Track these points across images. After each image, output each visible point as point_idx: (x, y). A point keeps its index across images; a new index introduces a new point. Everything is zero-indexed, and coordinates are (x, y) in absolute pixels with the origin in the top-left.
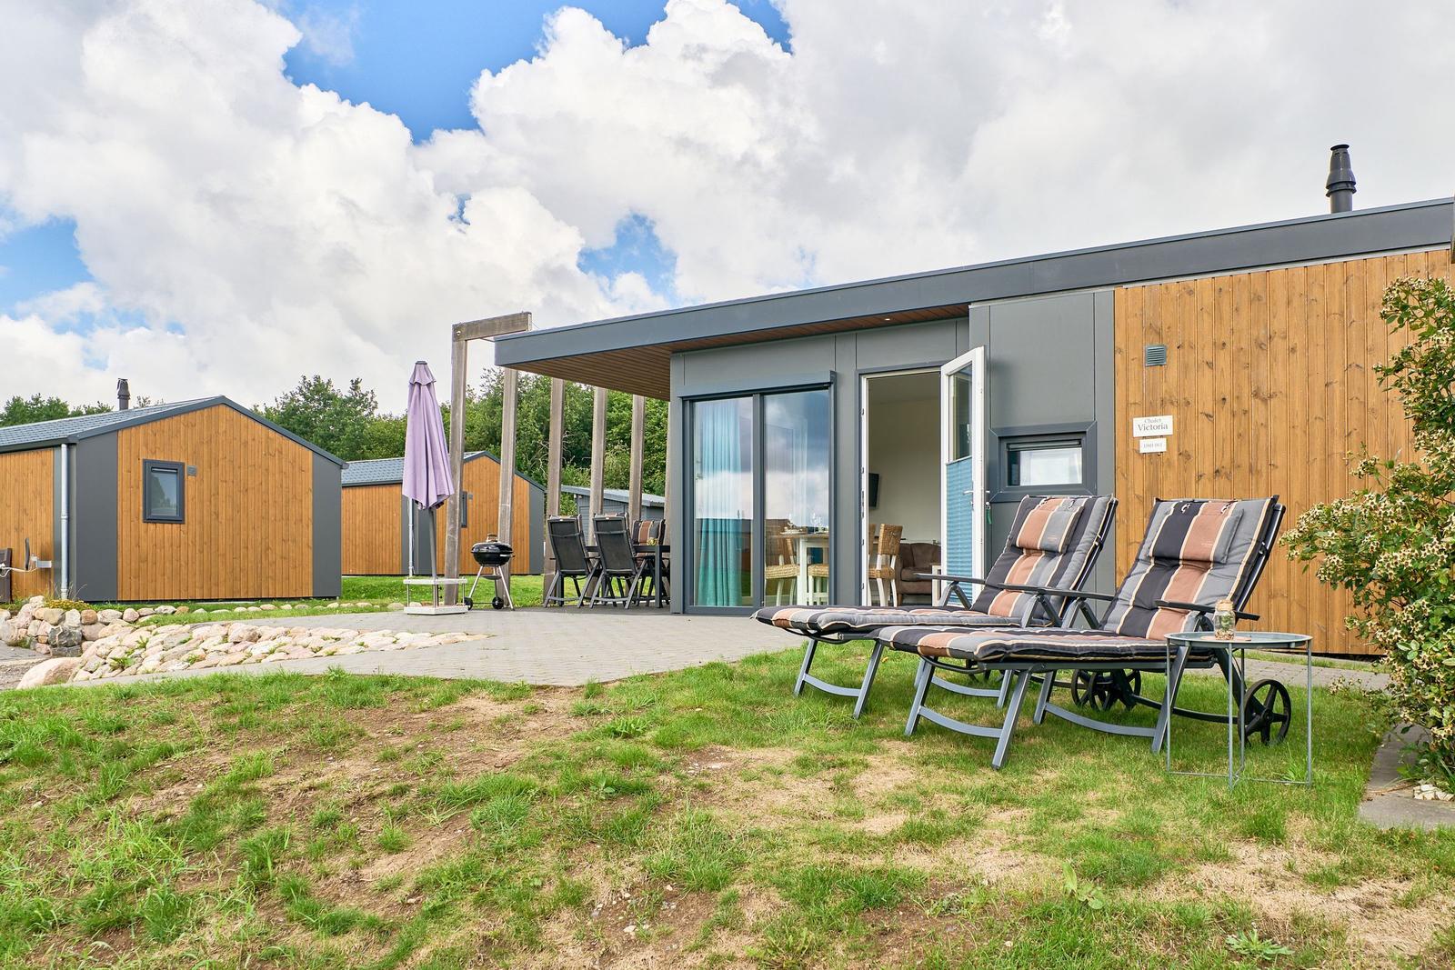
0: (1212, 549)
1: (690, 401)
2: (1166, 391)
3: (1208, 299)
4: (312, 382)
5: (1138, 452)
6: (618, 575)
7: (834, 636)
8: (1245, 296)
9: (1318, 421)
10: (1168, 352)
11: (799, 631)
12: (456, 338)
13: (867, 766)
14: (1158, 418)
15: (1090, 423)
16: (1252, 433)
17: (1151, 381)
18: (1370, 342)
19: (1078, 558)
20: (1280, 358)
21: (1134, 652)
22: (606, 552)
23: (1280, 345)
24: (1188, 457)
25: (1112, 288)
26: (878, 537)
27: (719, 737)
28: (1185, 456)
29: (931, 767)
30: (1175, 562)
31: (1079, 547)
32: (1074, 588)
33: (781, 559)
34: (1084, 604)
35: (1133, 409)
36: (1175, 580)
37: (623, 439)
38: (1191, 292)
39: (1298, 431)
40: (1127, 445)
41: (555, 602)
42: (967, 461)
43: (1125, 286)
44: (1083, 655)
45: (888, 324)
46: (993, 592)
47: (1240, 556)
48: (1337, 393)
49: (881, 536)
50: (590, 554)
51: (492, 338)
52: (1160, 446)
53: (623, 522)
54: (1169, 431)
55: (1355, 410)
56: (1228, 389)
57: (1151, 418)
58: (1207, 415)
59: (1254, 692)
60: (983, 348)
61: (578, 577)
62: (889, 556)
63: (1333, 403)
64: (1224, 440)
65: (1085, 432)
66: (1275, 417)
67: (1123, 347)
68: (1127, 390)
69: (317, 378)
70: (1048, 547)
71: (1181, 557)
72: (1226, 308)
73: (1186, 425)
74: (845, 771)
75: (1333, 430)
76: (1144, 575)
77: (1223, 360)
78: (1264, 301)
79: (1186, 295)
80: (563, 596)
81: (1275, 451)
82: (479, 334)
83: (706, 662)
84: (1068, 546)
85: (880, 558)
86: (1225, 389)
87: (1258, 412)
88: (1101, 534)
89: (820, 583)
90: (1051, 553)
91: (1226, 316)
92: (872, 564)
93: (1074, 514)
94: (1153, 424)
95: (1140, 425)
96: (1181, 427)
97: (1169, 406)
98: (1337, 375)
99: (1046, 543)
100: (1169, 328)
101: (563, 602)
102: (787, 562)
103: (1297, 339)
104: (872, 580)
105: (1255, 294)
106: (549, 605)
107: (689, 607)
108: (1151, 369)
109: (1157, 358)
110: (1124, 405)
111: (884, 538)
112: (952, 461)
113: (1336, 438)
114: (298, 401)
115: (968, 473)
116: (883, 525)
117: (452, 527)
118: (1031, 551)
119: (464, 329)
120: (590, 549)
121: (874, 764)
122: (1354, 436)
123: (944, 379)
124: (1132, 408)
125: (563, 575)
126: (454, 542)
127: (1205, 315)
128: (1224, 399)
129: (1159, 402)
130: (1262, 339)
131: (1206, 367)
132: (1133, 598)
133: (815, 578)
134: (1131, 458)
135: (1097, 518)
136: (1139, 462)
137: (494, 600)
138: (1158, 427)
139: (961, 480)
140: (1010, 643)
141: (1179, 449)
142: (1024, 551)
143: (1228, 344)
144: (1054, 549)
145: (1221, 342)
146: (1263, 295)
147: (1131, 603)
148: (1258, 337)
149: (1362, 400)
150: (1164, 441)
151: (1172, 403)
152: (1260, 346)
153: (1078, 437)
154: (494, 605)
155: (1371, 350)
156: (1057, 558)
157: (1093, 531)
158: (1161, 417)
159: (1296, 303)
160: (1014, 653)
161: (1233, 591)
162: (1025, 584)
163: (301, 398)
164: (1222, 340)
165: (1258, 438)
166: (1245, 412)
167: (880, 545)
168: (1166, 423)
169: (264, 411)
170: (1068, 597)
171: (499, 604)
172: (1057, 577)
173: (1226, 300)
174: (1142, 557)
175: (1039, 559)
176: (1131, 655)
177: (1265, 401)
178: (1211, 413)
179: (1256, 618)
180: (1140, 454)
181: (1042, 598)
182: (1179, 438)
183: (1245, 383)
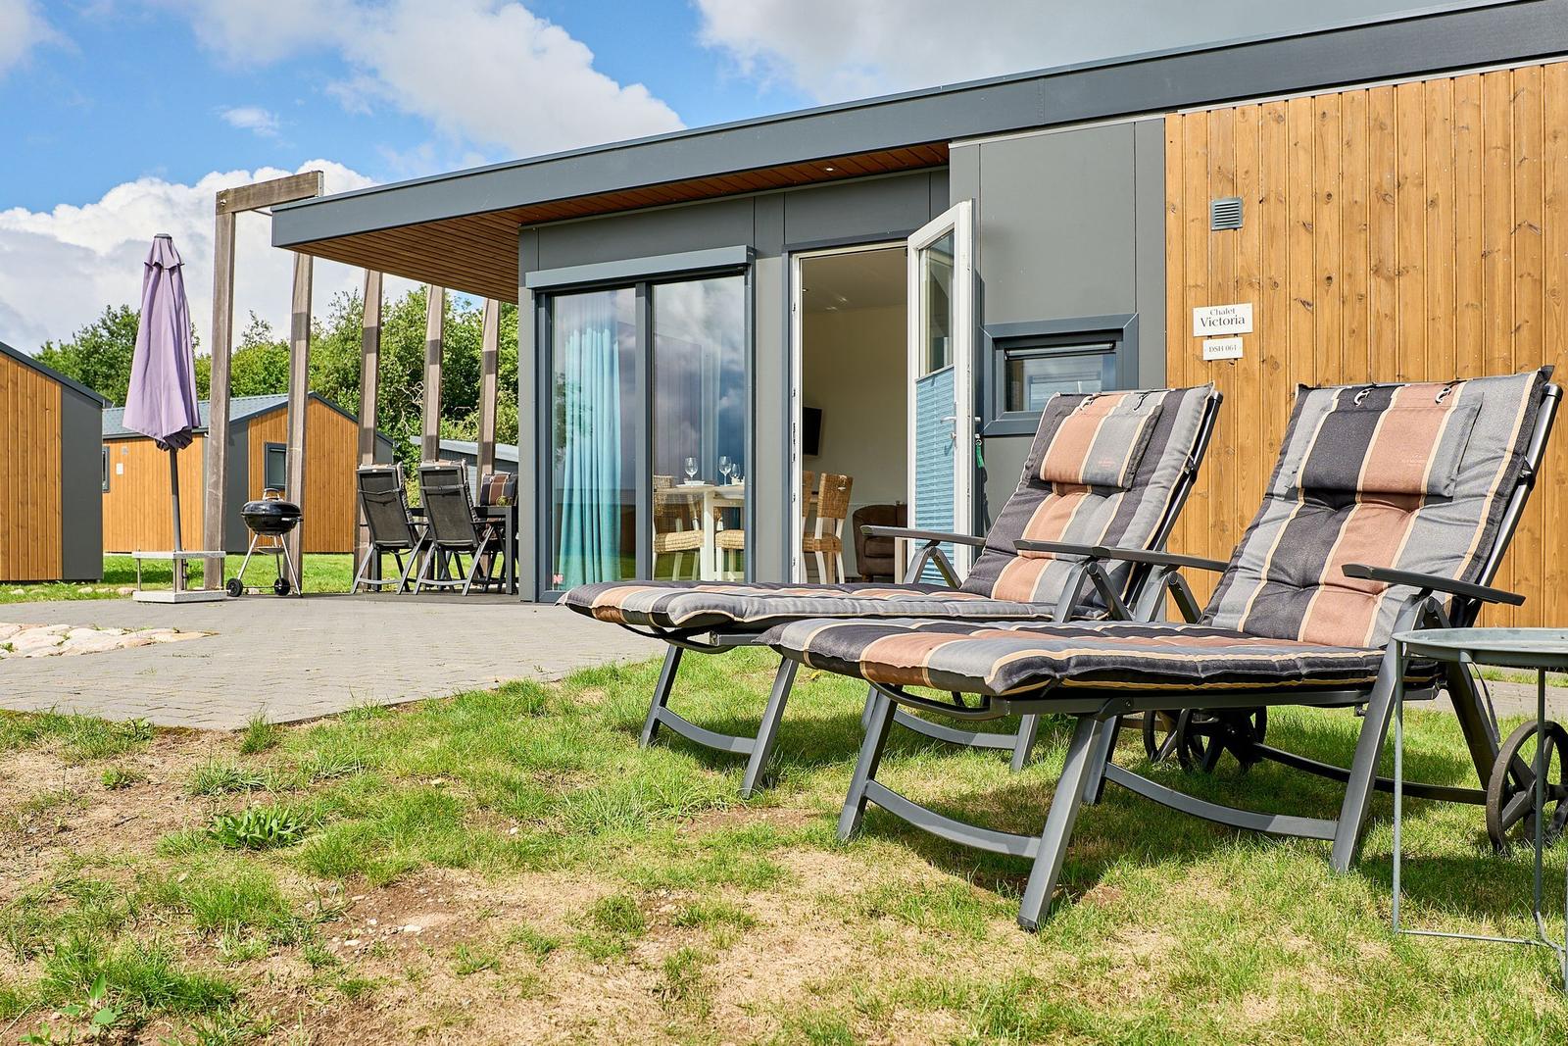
0: (1423, 472)
1: (545, 296)
2: (1242, 266)
3: (1304, 128)
4: (119, 313)
5: (1200, 359)
6: (455, 549)
7: (704, 638)
8: (1361, 123)
9: (1470, 309)
10: (1245, 208)
11: (648, 629)
12: (220, 208)
13: (749, 925)
14: (1230, 307)
15: (1128, 317)
16: (1371, 329)
17: (1220, 252)
18: (1549, 190)
19: (1153, 498)
20: (1413, 217)
21: (1304, 671)
22: (437, 516)
23: (1412, 195)
24: (1275, 365)
25: (1162, 115)
26: (817, 493)
27: (448, 850)
28: (1270, 363)
29: (887, 925)
30: (1349, 498)
31: (1155, 477)
32: (1150, 547)
33: (679, 523)
34: (1175, 576)
35: (1193, 294)
36: (1348, 530)
37: (507, 384)
38: (1280, 119)
39: (1441, 326)
40: (1184, 348)
41: (369, 586)
42: (947, 374)
43: (1180, 112)
44: (1209, 679)
45: (830, 178)
46: (1000, 559)
47: (1481, 481)
48: (1500, 267)
49: (822, 489)
50: (416, 519)
51: (268, 210)
52: (1235, 349)
53: (459, 472)
54: (1248, 327)
55: (1526, 293)
56: (1336, 265)
57: (1221, 308)
58: (1304, 303)
59: (1518, 746)
60: (970, 202)
61: (401, 551)
62: (832, 520)
63: (1493, 282)
64: (1328, 340)
65: (1120, 331)
66: (1407, 304)
67: (1177, 202)
68: (1184, 266)
69: (125, 308)
70: (1099, 479)
71: (1360, 487)
72: (1332, 142)
73: (1271, 317)
74: (698, 941)
75: (1493, 322)
76: (1287, 521)
77: (1329, 220)
78: (1389, 130)
79: (1273, 124)
80: (379, 578)
81: (1406, 355)
82: (252, 202)
83: (505, 679)
84: (1135, 474)
85: (819, 521)
86: (1331, 262)
87: (1380, 297)
88: (1193, 453)
89: (736, 558)
90: (1104, 489)
91: (1332, 154)
92: (808, 531)
93: (1144, 419)
94: (1223, 317)
95: (1203, 318)
96: (1264, 319)
97: (1248, 291)
98: (1501, 239)
99: (1095, 471)
100: (1247, 172)
101: (379, 586)
102: (688, 527)
103: (1438, 188)
104: (809, 554)
105: (1376, 120)
106: (359, 591)
107: (543, 591)
108: (1220, 235)
109: (1229, 218)
110: (1179, 287)
111: (826, 493)
112: (923, 375)
113: (1498, 335)
114: (101, 336)
115: (948, 391)
116: (824, 475)
117: (214, 478)
118: (1067, 488)
119: (230, 197)
120: (417, 512)
121: (763, 917)
122: (1525, 332)
123: (912, 256)
124: (1191, 294)
125: (381, 550)
126: (217, 500)
127: (1301, 153)
128: (1329, 278)
129: (1231, 283)
130: (1387, 187)
131: (1302, 230)
132: (1267, 566)
133: (726, 551)
134: (1190, 367)
135: (1188, 424)
136: (1202, 373)
137: (277, 582)
138: (1230, 322)
139: (937, 402)
140: (1061, 656)
141: (1261, 354)
142: (1054, 487)
143: (1335, 197)
144: (1110, 481)
145: (1325, 194)
146: (1388, 122)
147: (1264, 575)
148: (1380, 185)
149: (1537, 277)
150: (1239, 341)
151: (1251, 284)
152: (1383, 197)
153: (1111, 337)
154: (277, 590)
155: (1550, 201)
156: (1114, 496)
157: (1180, 447)
158: (1234, 306)
159: (1437, 131)
160: (1072, 677)
161: (1473, 549)
162: (1060, 540)
163: (105, 333)
164: (1327, 190)
165: (1379, 337)
166: (1361, 298)
167: (820, 504)
168: (1244, 314)
169: (59, 350)
170: (1139, 564)
171: (283, 589)
172: (1117, 529)
173: (1331, 127)
174: (1280, 488)
175: (1082, 499)
176: (1299, 677)
177: (1390, 280)
178: (1310, 300)
179: (1518, 600)
180: (1202, 361)
181: (1093, 568)
182: (1261, 337)
183: (1360, 254)
